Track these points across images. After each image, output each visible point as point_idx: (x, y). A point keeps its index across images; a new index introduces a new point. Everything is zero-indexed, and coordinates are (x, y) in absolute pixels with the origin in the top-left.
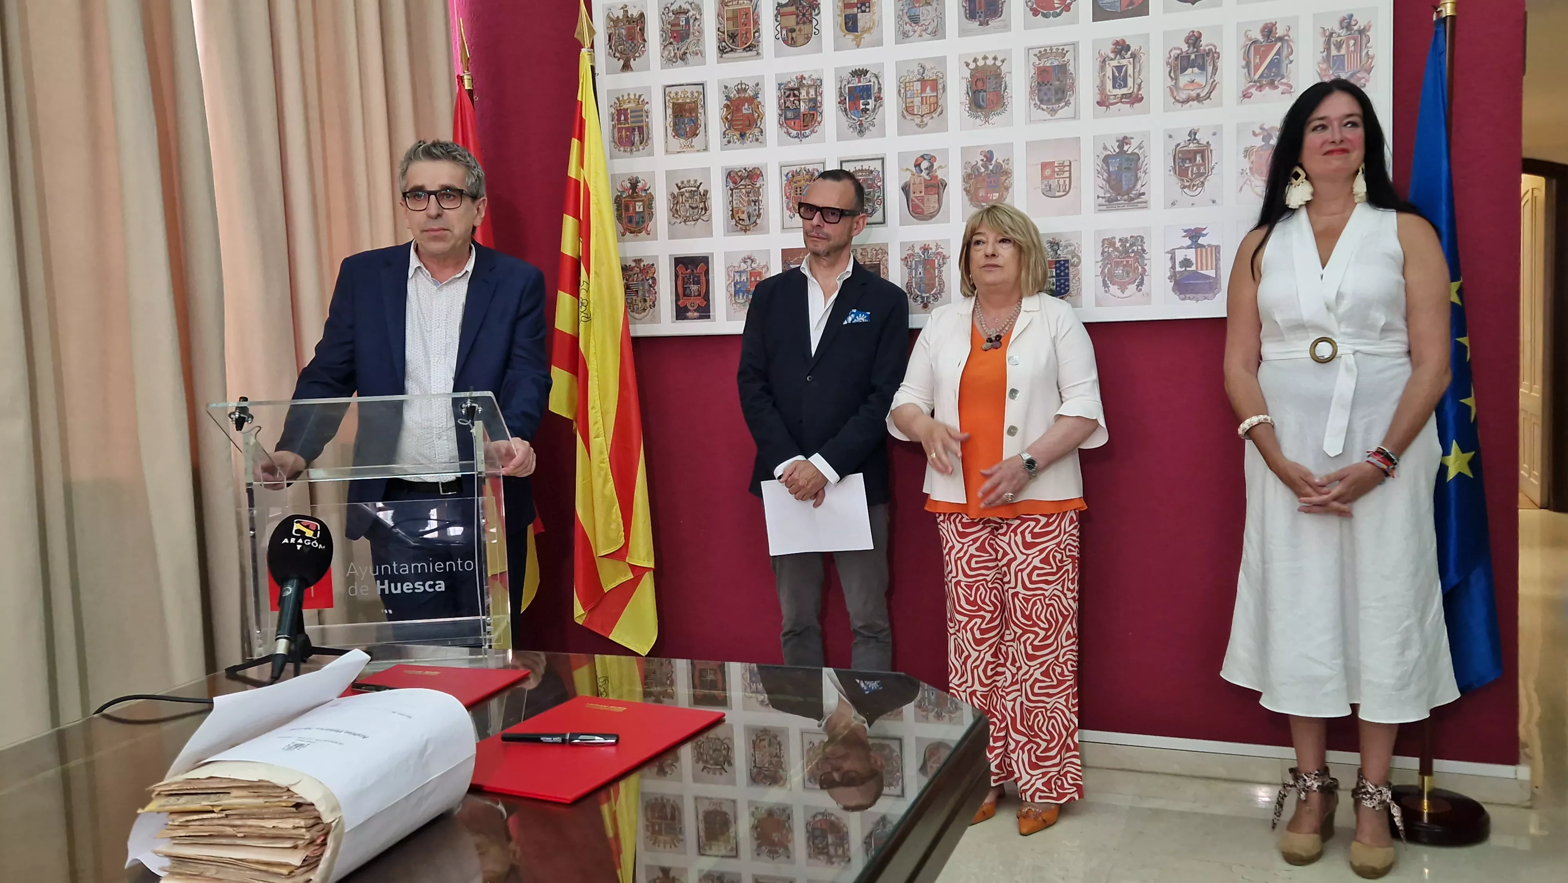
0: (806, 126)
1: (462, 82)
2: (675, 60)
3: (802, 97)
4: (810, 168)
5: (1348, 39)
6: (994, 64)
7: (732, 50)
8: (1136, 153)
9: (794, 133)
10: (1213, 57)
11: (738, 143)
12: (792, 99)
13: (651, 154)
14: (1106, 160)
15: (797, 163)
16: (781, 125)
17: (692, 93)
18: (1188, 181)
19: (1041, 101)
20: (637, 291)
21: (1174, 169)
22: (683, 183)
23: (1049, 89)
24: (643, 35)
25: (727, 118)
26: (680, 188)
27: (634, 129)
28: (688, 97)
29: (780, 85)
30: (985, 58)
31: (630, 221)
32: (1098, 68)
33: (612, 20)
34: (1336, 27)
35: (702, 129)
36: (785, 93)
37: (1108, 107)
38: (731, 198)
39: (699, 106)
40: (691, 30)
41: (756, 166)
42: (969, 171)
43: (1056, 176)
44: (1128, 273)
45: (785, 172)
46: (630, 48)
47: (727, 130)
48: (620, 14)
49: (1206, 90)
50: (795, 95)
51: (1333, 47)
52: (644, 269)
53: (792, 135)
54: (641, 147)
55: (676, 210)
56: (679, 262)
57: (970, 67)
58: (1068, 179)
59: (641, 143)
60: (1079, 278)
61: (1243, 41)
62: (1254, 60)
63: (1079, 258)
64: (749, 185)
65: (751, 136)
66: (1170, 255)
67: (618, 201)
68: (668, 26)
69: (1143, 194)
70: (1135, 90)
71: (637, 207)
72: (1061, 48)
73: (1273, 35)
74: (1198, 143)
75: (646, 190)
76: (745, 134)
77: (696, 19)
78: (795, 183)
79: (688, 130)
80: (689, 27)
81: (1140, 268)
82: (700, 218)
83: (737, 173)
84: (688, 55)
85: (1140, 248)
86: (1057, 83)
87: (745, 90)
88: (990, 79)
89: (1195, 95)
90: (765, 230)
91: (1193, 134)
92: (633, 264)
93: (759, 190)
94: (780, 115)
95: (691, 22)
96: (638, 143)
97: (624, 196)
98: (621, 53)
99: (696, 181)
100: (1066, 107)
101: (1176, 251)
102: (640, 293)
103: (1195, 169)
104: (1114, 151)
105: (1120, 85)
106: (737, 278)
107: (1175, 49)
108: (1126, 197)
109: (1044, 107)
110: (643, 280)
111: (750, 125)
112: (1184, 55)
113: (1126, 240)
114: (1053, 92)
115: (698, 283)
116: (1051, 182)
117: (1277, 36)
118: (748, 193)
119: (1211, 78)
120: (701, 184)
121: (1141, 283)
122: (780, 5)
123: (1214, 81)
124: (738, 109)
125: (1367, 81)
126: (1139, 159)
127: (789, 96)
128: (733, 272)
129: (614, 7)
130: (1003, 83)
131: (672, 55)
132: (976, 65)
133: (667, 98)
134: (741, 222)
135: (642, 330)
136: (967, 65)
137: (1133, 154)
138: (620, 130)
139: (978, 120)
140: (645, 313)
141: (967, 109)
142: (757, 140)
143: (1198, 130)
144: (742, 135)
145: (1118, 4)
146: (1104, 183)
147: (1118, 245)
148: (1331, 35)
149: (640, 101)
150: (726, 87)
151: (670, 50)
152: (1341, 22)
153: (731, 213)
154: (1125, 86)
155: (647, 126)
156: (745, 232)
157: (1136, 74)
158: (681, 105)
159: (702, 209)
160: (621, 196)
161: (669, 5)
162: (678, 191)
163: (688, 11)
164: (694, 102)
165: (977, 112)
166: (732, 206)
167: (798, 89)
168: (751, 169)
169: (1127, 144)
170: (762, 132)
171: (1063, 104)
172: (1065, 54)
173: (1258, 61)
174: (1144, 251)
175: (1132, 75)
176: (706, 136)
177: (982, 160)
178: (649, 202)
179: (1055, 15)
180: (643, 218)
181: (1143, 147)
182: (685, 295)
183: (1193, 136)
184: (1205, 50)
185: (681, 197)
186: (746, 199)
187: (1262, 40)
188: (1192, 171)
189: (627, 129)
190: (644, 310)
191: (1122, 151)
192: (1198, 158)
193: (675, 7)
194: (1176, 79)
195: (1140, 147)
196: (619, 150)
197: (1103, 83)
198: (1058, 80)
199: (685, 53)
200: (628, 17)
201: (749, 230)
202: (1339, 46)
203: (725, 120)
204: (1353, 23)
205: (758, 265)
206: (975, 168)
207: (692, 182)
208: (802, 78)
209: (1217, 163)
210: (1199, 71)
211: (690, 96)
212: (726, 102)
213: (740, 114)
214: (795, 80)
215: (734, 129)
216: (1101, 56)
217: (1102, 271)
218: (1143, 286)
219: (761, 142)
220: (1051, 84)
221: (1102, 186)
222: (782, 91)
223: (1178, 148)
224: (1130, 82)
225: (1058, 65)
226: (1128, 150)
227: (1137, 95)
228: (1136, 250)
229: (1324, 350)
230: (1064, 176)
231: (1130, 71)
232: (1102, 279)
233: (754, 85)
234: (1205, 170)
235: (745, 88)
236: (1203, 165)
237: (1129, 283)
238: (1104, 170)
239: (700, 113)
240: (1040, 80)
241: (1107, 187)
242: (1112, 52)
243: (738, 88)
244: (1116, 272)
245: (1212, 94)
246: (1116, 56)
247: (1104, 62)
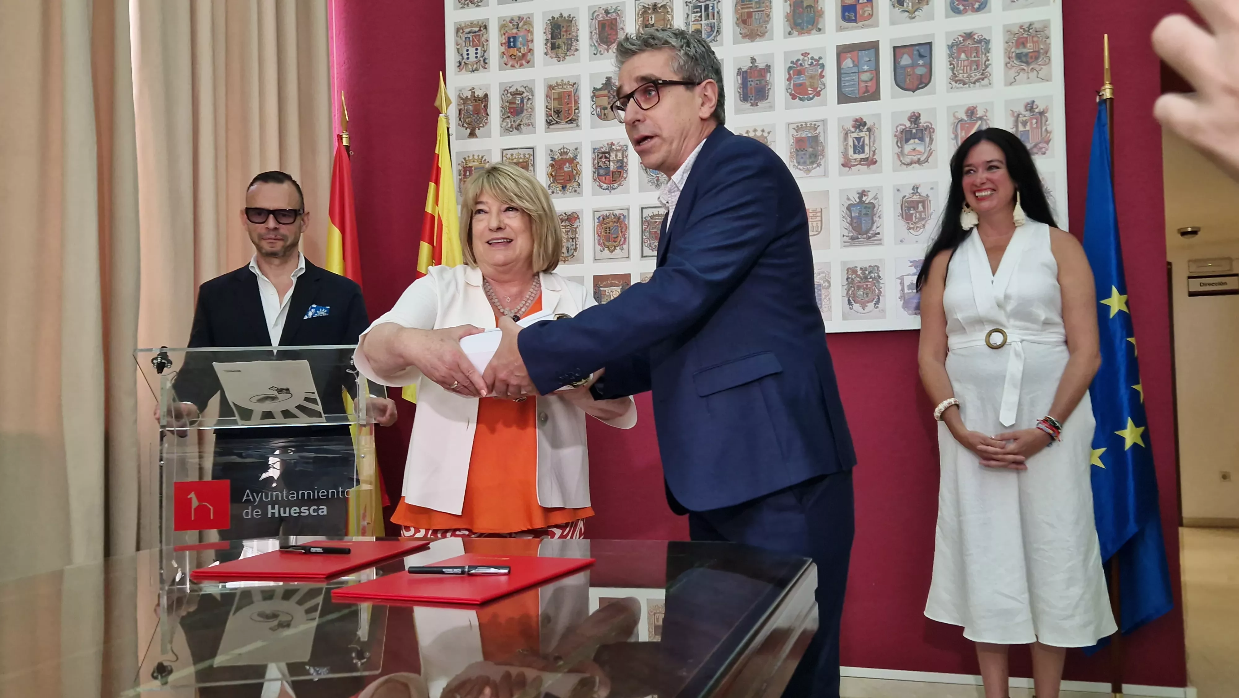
0: (614, 181)
1: (342, 139)
2: (511, 130)
3: (611, 158)
4: (617, 213)
5: (1032, 119)
6: (762, 134)
7: (557, 123)
8: (872, 203)
9: (605, 186)
10: (930, 131)
11: (560, 193)
12: (604, 160)
14: (849, 208)
15: (608, 209)
16: (595, 180)
17: (524, 155)
19: (799, 163)
21: (902, 215)
23: (805, 154)
24: (487, 111)
25: (551, 175)
28: (521, 158)
29: (594, 149)
30: (754, 129)
32: (842, 139)
33: (462, 99)
34: (1021, 109)
36: (598, 155)
37: (850, 168)
39: (530, 165)
40: (525, 107)
41: (574, 212)
43: (811, 221)
44: (867, 294)
46: (476, 120)
47: (552, 183)
48: (469, 94)
49: (925, 156)
50: (606, 157)
51: (1020, 125)
53: (603, 187)
58: (820, 222)
60: (829, 299)
61: (952, 119)
62: (961, 134)
63: (829, 283)
64: (570, 227)
65: (570, 188)
66: (900, 280)
68: (506, 104)
69: (879, 233)
70: (871, 156)
72: (813, 123)
73: (974, 115)
74: (920, 195)
76: (566, 186)
77: (529, 99)
78: (605, 224)
80: (523, 105)
81: (876, 290)
83: (559, 217)
84: (522, 126)
86: (811, 149)
87: (567, 153)
89: (917, 159)
90: (580, 261)
91: (915, 188)
93: (576, 230)
94: (594, 172)
95: (525, 101)
98: (468, 124)
100: (818, 168)
101: (905, 277)
104: (855, 201)
105: (859, 151)
107: (901, 125)
108: (865, 236)
109: (801, 167)
111: (570, 181)
112: (907, 129)
113: (866, 269)
114: (808, 156)
117: (978, 116)
118: (569, 233)
119: (928, 147)
121: (878, 302)
122: (595, 89)
123: (931, 149)
124: (561, 168)
125: (1047, 150)
126: (874, 207)
127: (601, 158)
129: (464, 89)
131: (509, 126)
132: (748, 135)
133: (505, 159)
134: (561, 255)
137: (870, 203)
138: (465, 183)
142: (575, 191)
143: (920, 185)
144: (564, 188)
145: (856, 92)
146: (848, 225)
147: (859, 272)
148: (1018, 115)
149: (484, 161)
150: (551, 151)
151: (508, 122)
152: (1026, 107)
154: (863, 152)
156: (565, 262)
157: (871, 143)
158: (515, 164)
161: (508, 88)
163: (523, 92)
164: (526, 162)
167: (609, 153)
168: (570, 213)
169: (865, 195)
170: (579, 185)
171: (815, 165)
172: (817, 128)
173: (963, 134)
174: (879, 277)
175: (868, 144)
179: (809, 99)
181: (877, 198)
183: (916, 190)
184: (923, 126)
186: (566, 237)
187: (966, 119)
188: (915, 217)
191: (861, 201)
192: (920, 206)
193: (512, 90)
194: (902, 147)
195: (875, 198)
197: (846, 149)
198: (812, 147)
199: (520, 125)
200: (475, 97)
201: (567, 261)
202: (1025, 123)
203: (550, 176)
204: (1035, 107)
208: (612, 144)
209: (934, 211)
210: (919, 142)
211: (522, 158)
212: (551, 162)
213: (563, 171)
214: (607, 146)
215: (558, 182)
216: (844, 130)
217: (847, 293)
218: (880, 304)
219: (578, 193)
220: (806, 151)
221: (846, 227)
222: (596, 154)
223: (904, 199)
224: (867, 149)
225: (811, 136)
226: (866, 200)
227: (872, 160)
228: (873, 276)
229: (997, 338)
230: (816, 220)
231: (867, 141)
232: (847, 299)
233: (574, 149)
234: (926, 216)
235: (567, 151)
236: (924, 212)
237: (868, 302)
238: (848, 216)
239: (530, 170)
240: (797, 147)
241: (851, 228)
242: (853, 127)
243: (561, 152)
244: (858, 293)
245: (929, 159)
246: (856, 130)
247: (846, 134)
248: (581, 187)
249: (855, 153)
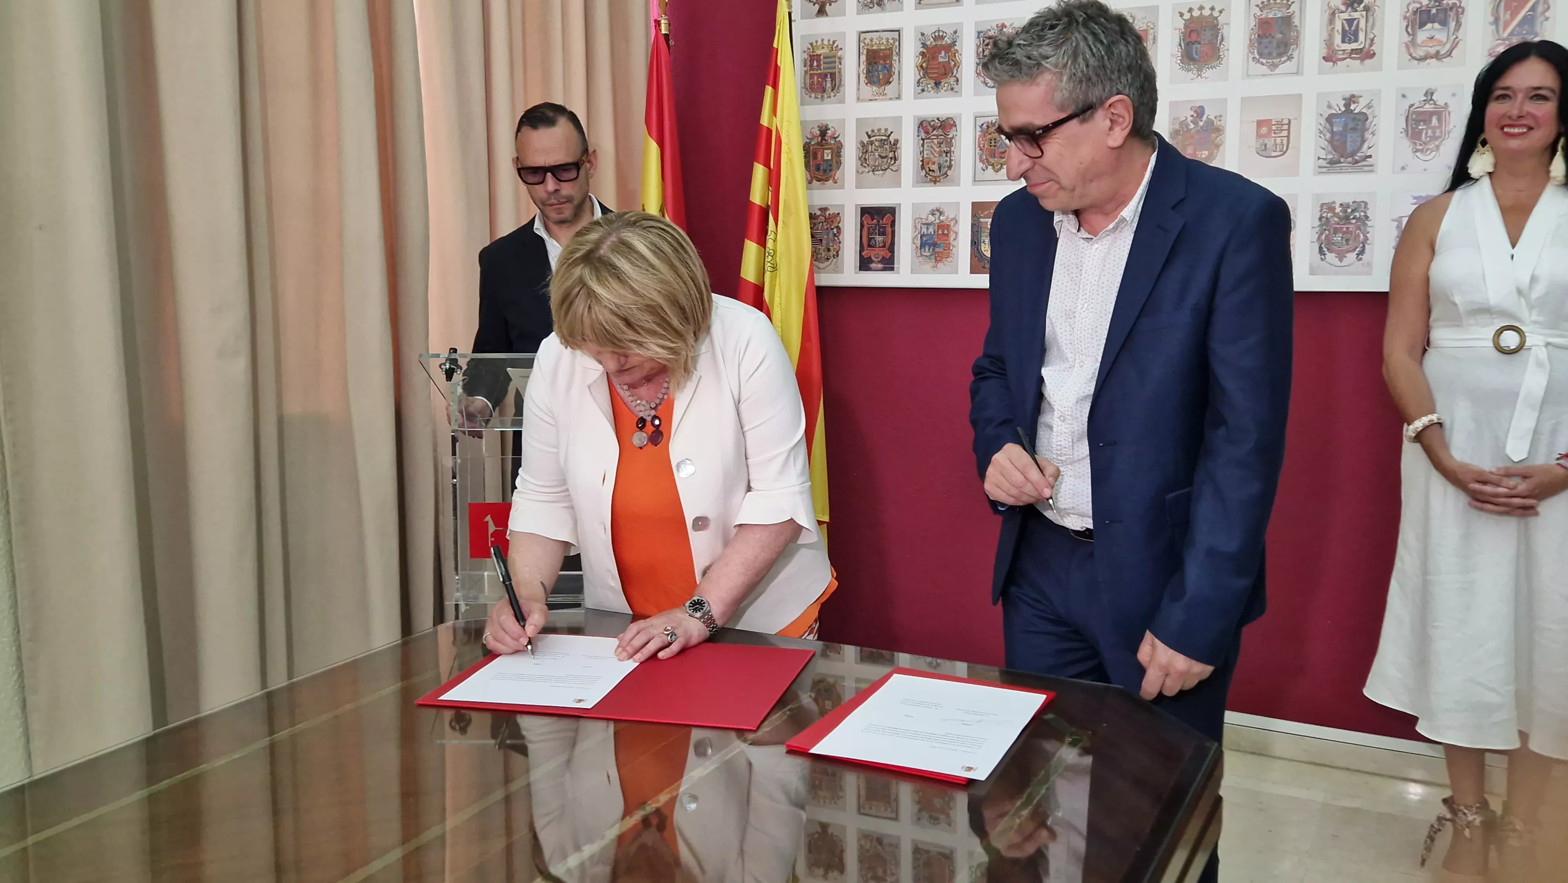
1: (659, 27)
2: (871, 6)
6: (1211, 14)
8: (1363, 113)
10: (1457, 11)
11: (932, 92)
13: (842, 101)
14: (1330, 119)
16: (978, 74)
17: (887, 40)
18: (1421, 145)
19: (1261, 55)
20: (821, 240)
21: (1407, 131)
22: (873, 131)
23: (1270, 42)
25: (922, 66)
26: (869, 137)
27: (826, 76)
28: (883, 43)
29: (979, 33)
30: (1201, 8)
31: (818, 169)
32: (1326, 20)
35: (895, 77)
36: (984, 41)
37: (1335, 62)
38: (922, 149)
39: (894, 53)
41: (950, 116)
42: (1177, 127)
43: (1273, 135)
44: (1347, 240)
45: (979, 123)
47: (921, 78)
49: (1447, 47)
52: (829, 218)
54: (832, 94)
55: (865, 159)
56: (866, 212)
57: (1184, 17)
58: (1286, 138)
59: (832, 90)
60: (1293, 244)
62: (1504, 16)
63: (1294, 223)
64: (941, 135)
65: (946, 85)
66: (1396, 223)
67: (807, 148)
69: (1370, 157)
70: (1367, 46)
71: (825, 155)
74: (1435, 105)
75: (835, 138)
76: (940, 83)
78: (990, 134)
79: (881, 77)
81: (1362, 235)
82: (888, 168)
83: (930, 124)
84: (885, 1)
85: (1362, 214)
86: (1279, 36)
87: (942, 38)
88: (1205, 30)
89: (1434, 52)
90: (956, 182)
91: (1429, 94)
92: (818, 213)
93: (951, 141)
94: (978, 64)
96: (830, 90)
97: (813, 143)
99: (886, 130)
100: (1288, 62)
101: (1403, 219)
102: (824, 242)
103: (1430, 132)
104: (1340, 110)
105: (1350, 39)
106: (924, 230)
107: (1414, 2)
108: (1350, 159)
109: (1264, 61)
110: (827, 229)
111: (945, 75)
112: (1424, 9)
113: (1348, 206)
114: (1275, 46)
115: (883, 233)
116: (1266, 141)
118: (940, 144)
119: (1453, 34)
120: (892, 133)
121: (1362, 252)
123: (1457, 38)
124: (934, 58)
126: (1367, 119)
127: (988, 44)
128: (920, 223)
130: (1220, 35)
131: (869, 1)
132: (1191, 15)
133: (862, 44)
134: (931, 173)
135: (826, 279)
136: (1181, 15)
137: (1361, 113)
138: (812, 76)
139: (1190, 73)
140: (829, 263)
141: (1179, 62)
142: (952, 89)
143: (1436, 90)
144: (937, 84)
146: (1326, 143)
147: (1338, 210)
149: (834, 47)
150: (923, 34)
153: (921, 163)
154: (1356, 40)
155: (840, 72)
156: (935, 183)
157: (1369, 29)
158: (875, 51)
159: (891, 158)
160: (810, 143)
162: (868, 139)
164: (889, 49)
165: (1189, 65)
166: (923, 157)
168: (944, 119)
169: (1354, 103)
170: (958, 81)
171: (1285, 58)
172: (1290, 5)
173: (1508, 16)
174: (1367, 217)
175: (1364, 30)
176: (899, 84)
177: (1192, 116)
178: (838, 150)
180: (831, 166)
181: (1372, 106)
182: (869, 246)
183: (1429, 97)
184: (1448, 4)
185: (870, 146)
186: (938, 150)
188: (1426, 134)
189: (819, 75)
190: (828, 259)
191: (1348, 110)
192: (1434, 119)
194: (1413, 35)
196: (810, 97)
197: (1331, 37)
198: (1281, 33)
201: (938, 181)
203: (920, 68)
205: (947, 218)
206: (1184, 124)
207: (883, 131)
208: (1003, 26)
209: (1454, 127)
210: (1440, 27)
211: (885, 43)
212: (922, 50)
213: (937, 62)
214: (996, 28)
215: (929, 77)
216: (1330, 8)
217: (1319, 238)
218: (1365, 255)
219: (956, 92)
220: (1273, 37)
221: (1323, 147)
222: (981, 39)
223: (1411, 109)
224: (1361, 36)
225: (1281, 17)
226: (1355, 109)
227: (1369, 51)
228: (1358, 216)
229: (1510, 339)
230: (1281, 135)
231: (1362, 25)
232: (1318, 246)
233: (952, 32)
234: (1442, 134)
235: (942, 36)
236: (1440, 126)
237: (1348, 252)
238: (1328, 131)
239: (895, 60)
240: (1260, 33)
241: (1330, 148)
242: (1343, 4)
243: (935, 36)
244: (1335, 239)
245: (1453, 52)
246: (1347, 9)
247: (1333, 14)
248: (959, 83)
249: (1343, 41)
